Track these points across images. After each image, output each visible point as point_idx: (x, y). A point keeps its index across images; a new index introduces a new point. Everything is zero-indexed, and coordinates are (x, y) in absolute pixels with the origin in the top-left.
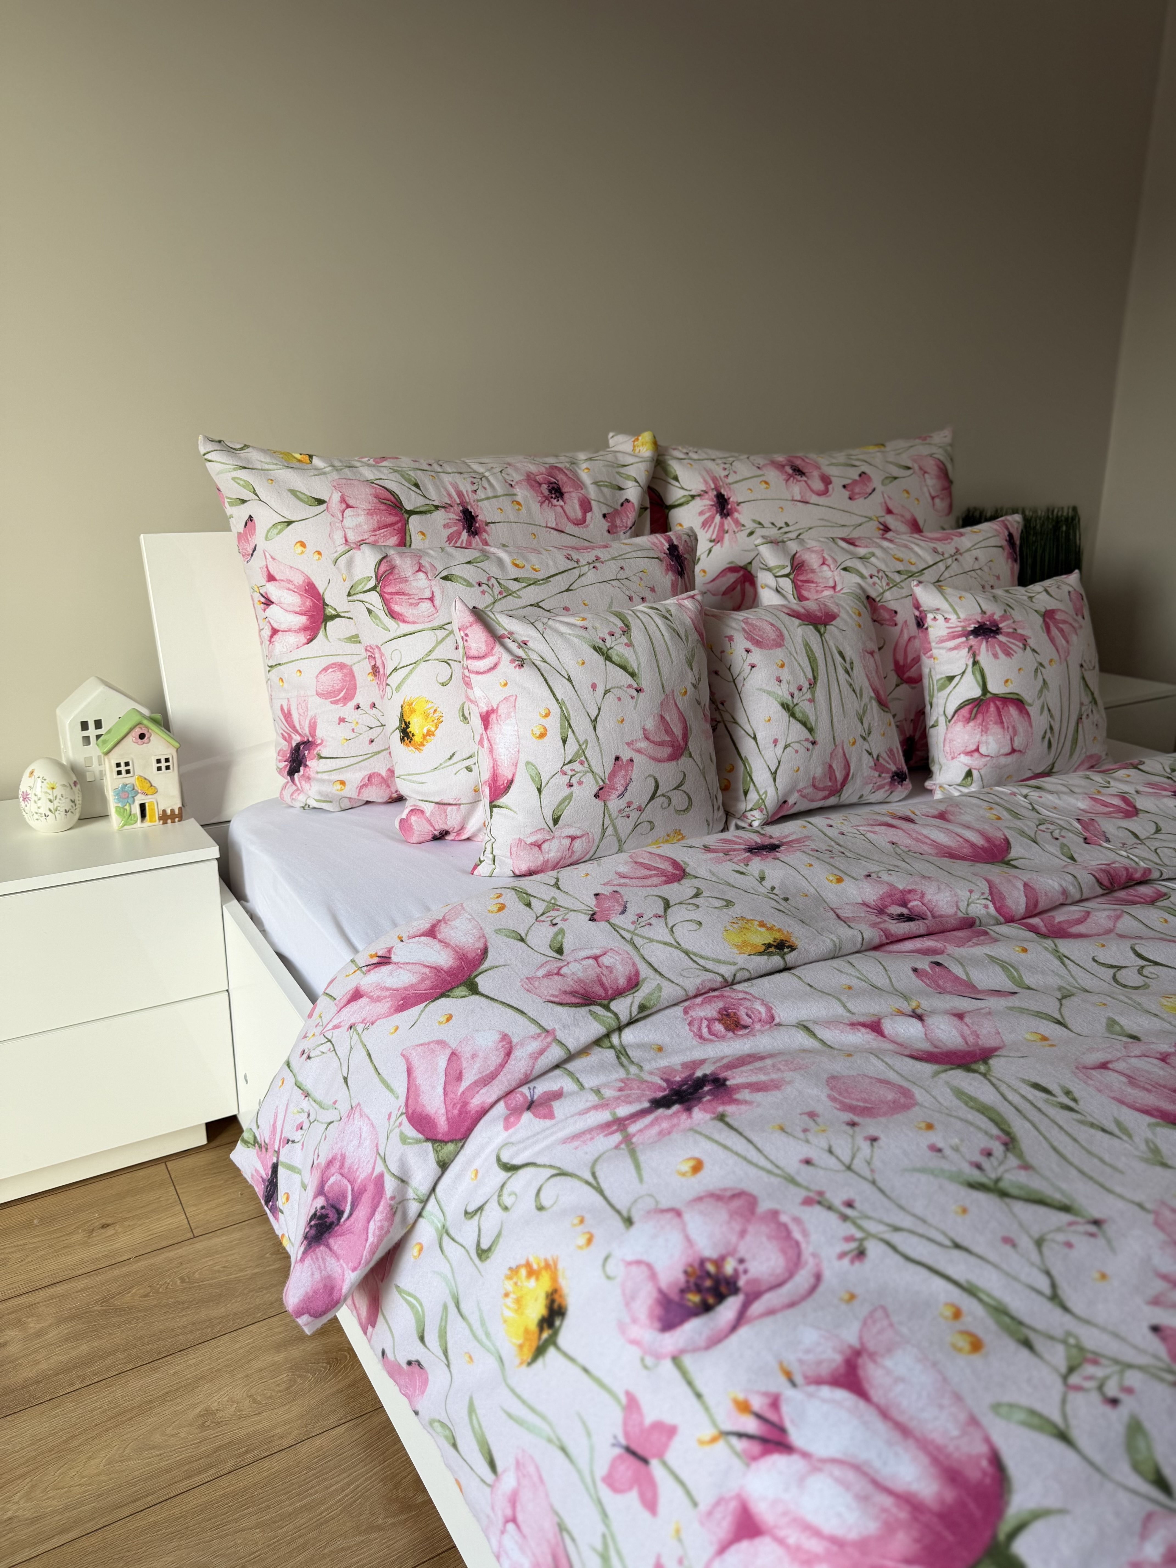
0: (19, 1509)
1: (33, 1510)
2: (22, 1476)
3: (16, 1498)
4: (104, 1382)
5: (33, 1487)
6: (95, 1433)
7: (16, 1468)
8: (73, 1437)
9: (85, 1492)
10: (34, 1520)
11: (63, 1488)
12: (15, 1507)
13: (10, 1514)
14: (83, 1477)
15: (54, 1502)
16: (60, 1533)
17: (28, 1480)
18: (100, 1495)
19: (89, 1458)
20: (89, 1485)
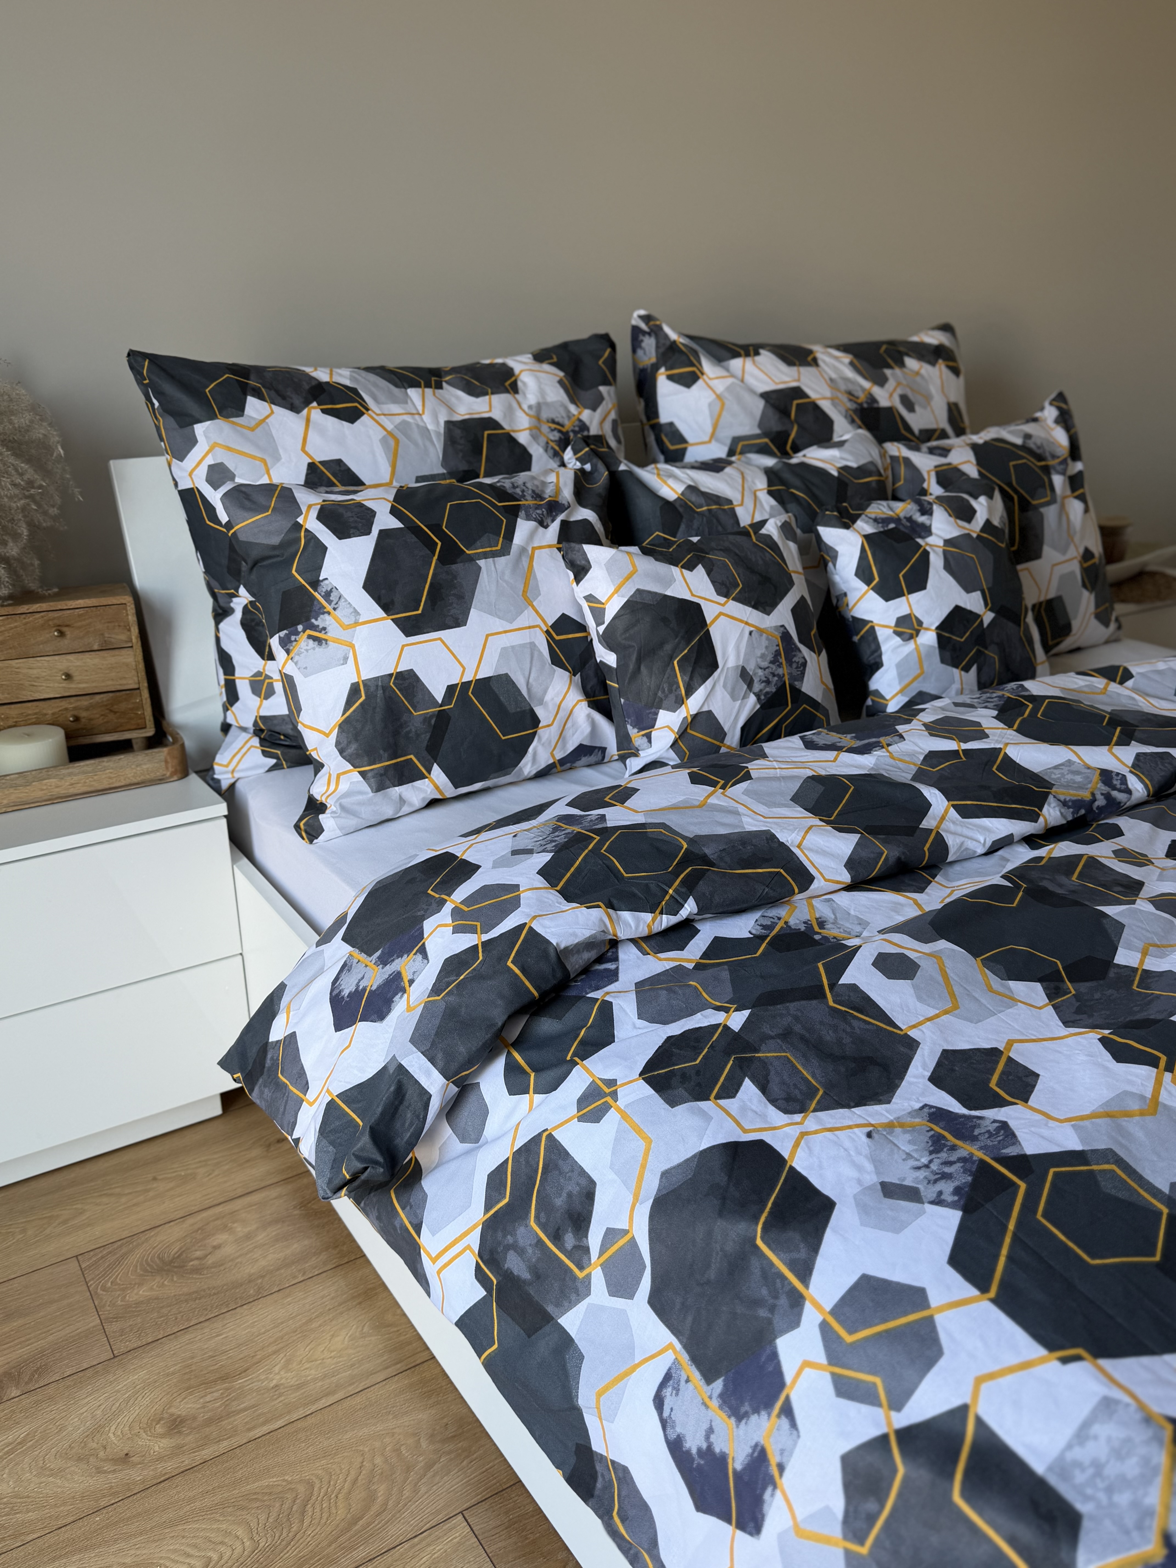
0: (282, 1378)
1: (295, 1379)
2: (275, 1352)
3: (277, 1369)
4: (324, 1274)
5: (288, 1362)
6: (331, 1316)
7: (268, 1346)
8: (310, 1321)
9: (337, 1363)
10: (299, 1387)
11: (316, 1360)
12: (278, 1377)
13: (275, 1382)
14: (332, 1352)
15: (313, 1372)
16: (327, 1395)
17: (282, 1355)
18: (352, 1365)
19: (333, 1336)
20: (340, 1357)
